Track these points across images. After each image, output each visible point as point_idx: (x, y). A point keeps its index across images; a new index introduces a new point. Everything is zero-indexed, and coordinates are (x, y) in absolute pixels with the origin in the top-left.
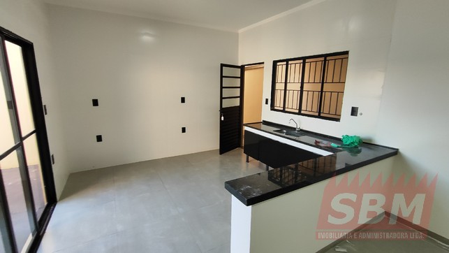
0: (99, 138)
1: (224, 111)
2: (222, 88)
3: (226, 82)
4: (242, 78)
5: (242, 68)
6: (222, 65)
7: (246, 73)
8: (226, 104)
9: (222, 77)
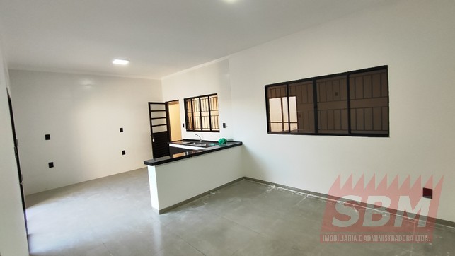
0: (51, 165)
1: (154, 135)
2: (151, 119)
3: (153, 115)
4: (167, 111)
5: (166, 104)
6: (150, 103)
7: (170, 107)
8: (156, 130)
9: (150, 111)
